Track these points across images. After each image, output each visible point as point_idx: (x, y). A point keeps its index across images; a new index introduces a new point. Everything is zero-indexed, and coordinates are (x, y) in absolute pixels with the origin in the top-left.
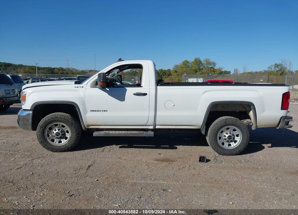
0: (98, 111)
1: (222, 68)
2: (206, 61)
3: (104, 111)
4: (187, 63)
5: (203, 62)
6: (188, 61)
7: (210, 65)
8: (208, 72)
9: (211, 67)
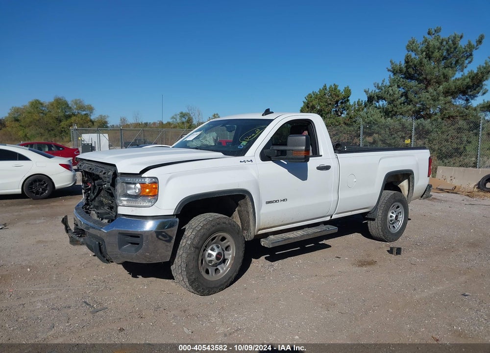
0: (276, 201)
1: (105, 116)
2: (76, 103)
3: (284, 200)
4: (40, 106)
5: (70, 105)
6: (42, 101)
7: (84, 111)
8: (81, 122)
9: (85, 114)
